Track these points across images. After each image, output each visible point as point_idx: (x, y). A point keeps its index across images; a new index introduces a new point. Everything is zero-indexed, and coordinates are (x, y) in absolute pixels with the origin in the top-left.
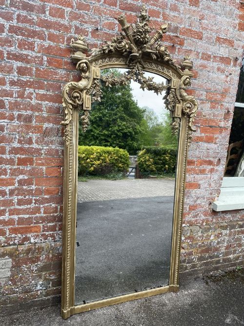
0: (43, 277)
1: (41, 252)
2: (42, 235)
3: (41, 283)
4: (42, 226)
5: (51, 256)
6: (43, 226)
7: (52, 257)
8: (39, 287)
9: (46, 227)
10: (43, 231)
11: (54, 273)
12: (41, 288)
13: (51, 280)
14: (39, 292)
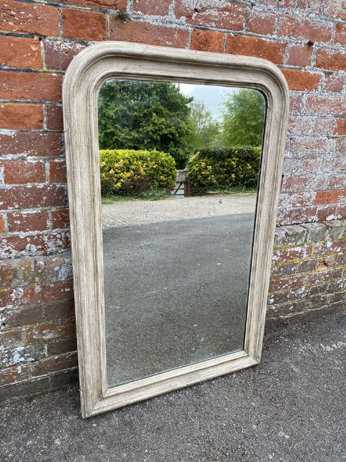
0: (24, 337)
1: (10, 281)
2: (9, 239)
3: (20, 348)
4: (5, 217)
5: (38, 289)
6: (9, 215)
7: (42, 292)
8: (17, 358)
9: (17, 219)
10: (11, 230)
11: (52, 327)
12: (22, 359)
13: (45, 342)
14: (19, 368)
